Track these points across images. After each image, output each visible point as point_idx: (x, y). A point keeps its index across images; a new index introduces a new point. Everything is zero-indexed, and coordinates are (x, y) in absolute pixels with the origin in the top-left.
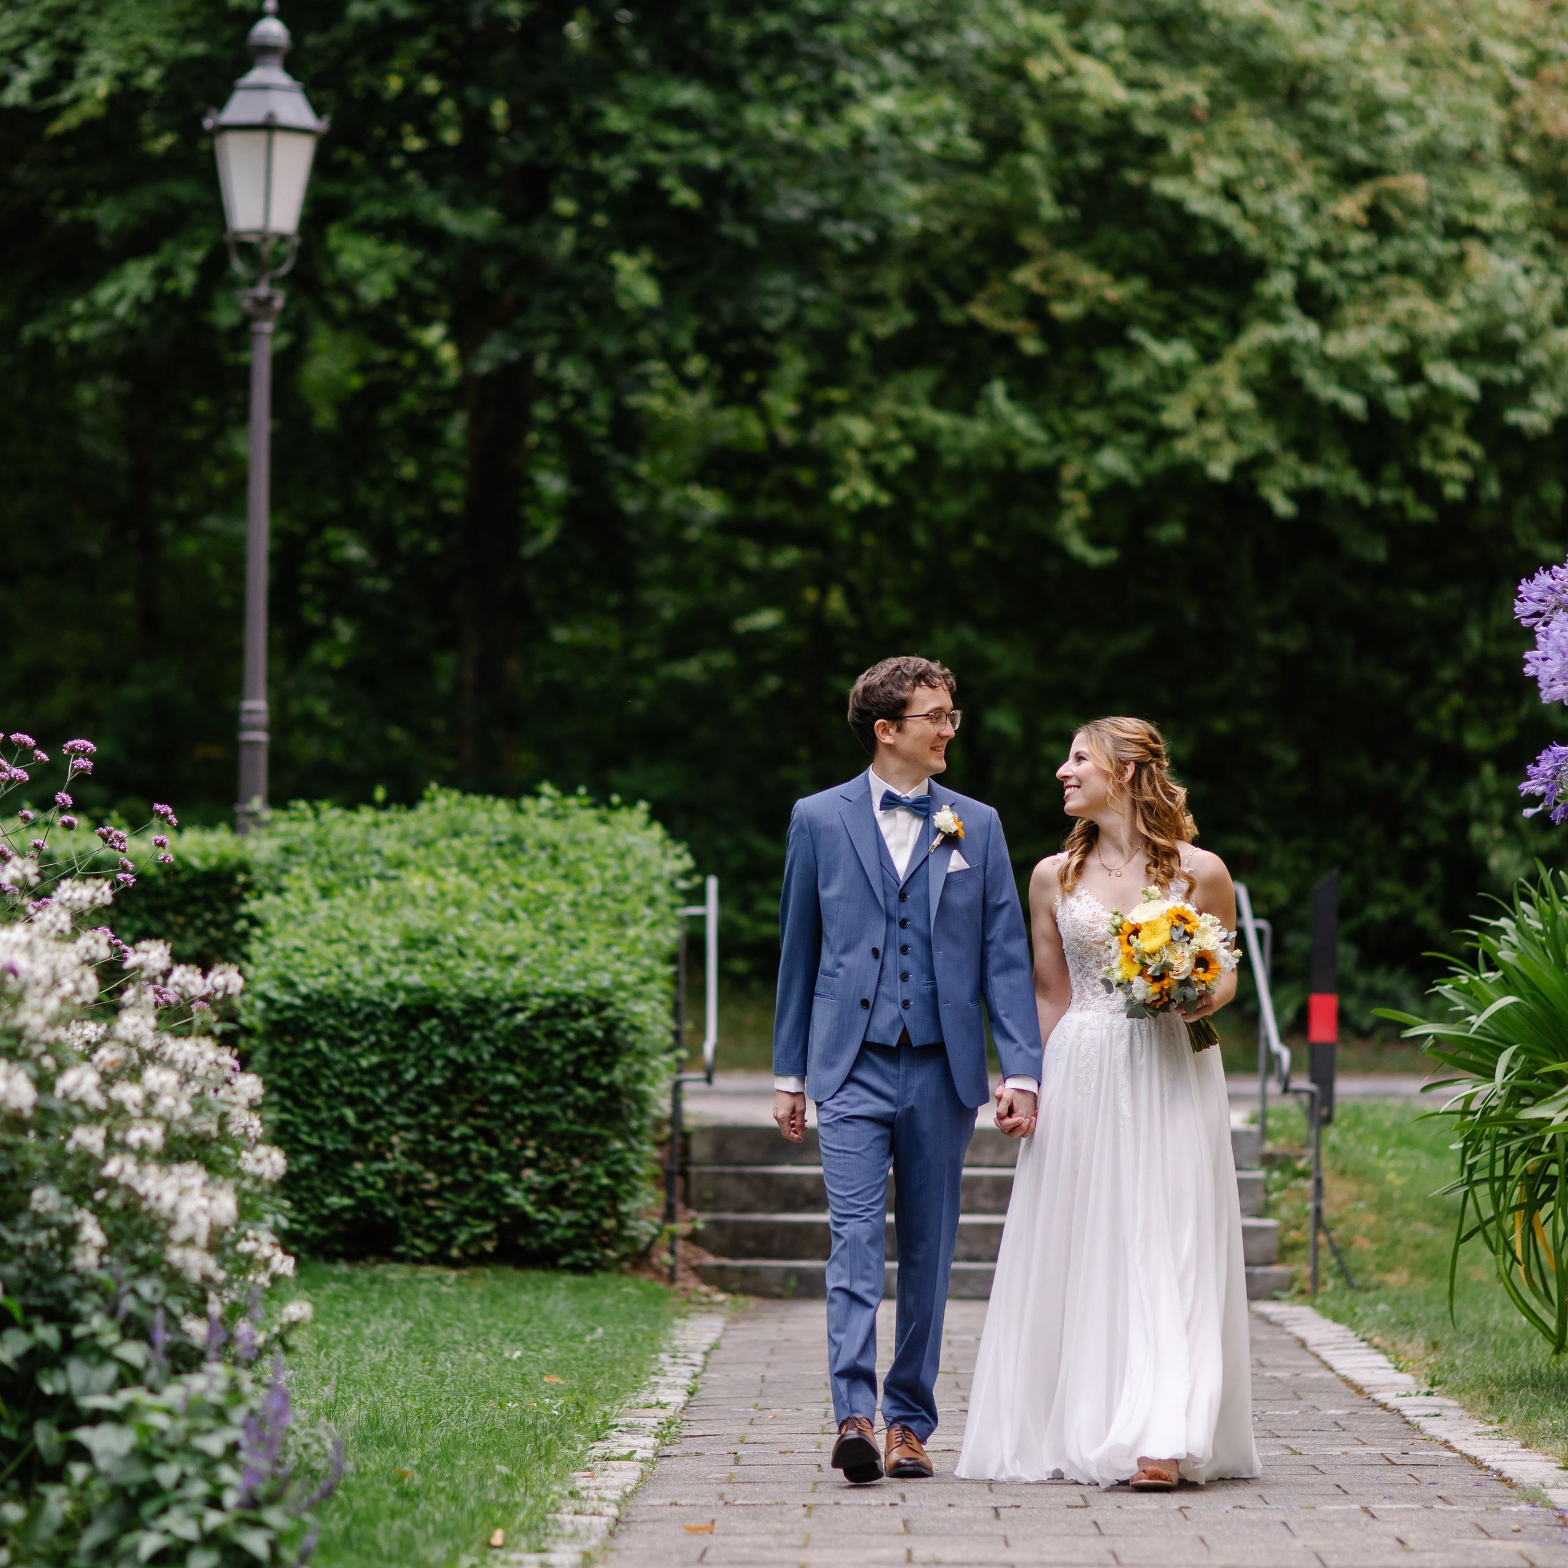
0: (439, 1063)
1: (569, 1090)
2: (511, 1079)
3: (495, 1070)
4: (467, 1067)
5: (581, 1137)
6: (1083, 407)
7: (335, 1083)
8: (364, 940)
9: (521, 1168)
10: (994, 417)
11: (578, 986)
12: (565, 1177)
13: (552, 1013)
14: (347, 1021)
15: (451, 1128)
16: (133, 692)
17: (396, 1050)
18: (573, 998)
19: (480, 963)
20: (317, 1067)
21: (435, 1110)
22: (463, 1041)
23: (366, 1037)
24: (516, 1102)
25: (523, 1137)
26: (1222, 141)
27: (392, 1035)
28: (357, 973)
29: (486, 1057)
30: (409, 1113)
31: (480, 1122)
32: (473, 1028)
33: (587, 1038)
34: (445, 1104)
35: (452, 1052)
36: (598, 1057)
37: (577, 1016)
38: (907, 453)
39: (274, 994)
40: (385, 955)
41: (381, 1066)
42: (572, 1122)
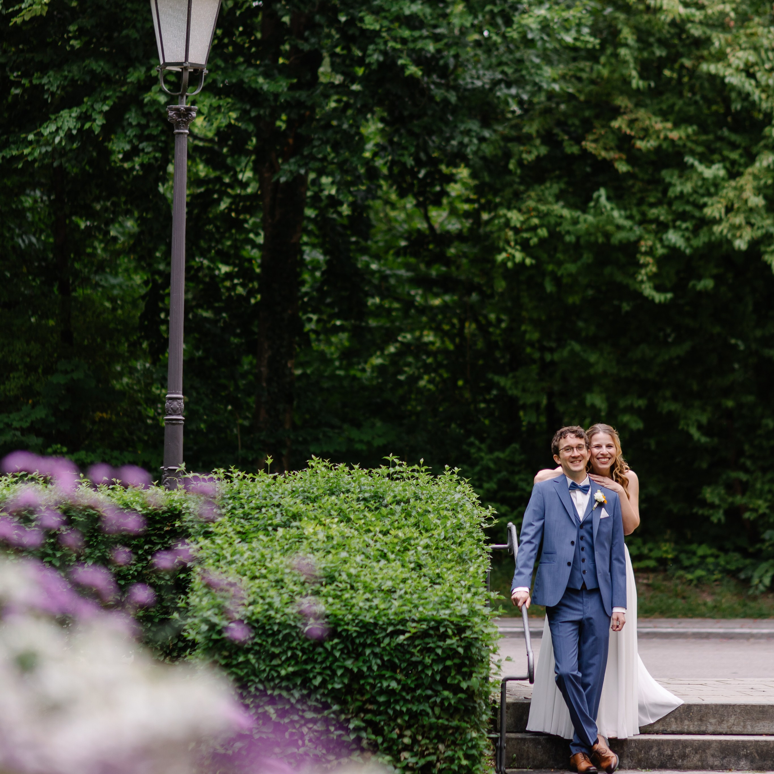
0: (339, 672)
1: (437, 693)
2: (394, 685)
3: (382, 677)
4: (360, 675)
5: (445, 728)
6: (652, 205)
7: (261, 687)
8: (279, 576)
9: (399, 752)
10: (599, 211)
11: (444, 614)
12: (434, 758)
13: (425, 634)
14: (270, 640)
15: (348, 721)
16: (59, 379)
17: (306, 662)
18: (439, 623)
19: (368, 595)
20: (247, 674)
21: (335, 707)
22: (358, 656)
23: (284, 652)
24: (397, 702)
25: (401, 728)
26: (743, 40)
27: (303, 650)
28: (277, 604)
29: (375, 668)
30: (316, 710)
31: (369, 716)
32: (364, 645)
33: (452, 653)
34: (343, 703)
35: (349, 663)
36: (459, 668)
37: (444, 637)
38: (543, 232)
39: (215, 620)
40: (297, 588)
41: (294, 674)
42: (438, 718)
